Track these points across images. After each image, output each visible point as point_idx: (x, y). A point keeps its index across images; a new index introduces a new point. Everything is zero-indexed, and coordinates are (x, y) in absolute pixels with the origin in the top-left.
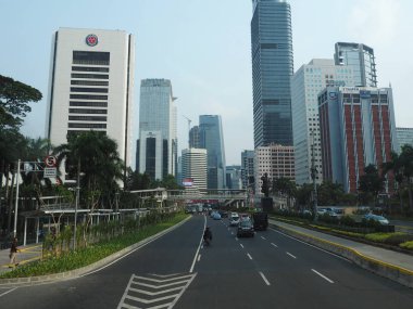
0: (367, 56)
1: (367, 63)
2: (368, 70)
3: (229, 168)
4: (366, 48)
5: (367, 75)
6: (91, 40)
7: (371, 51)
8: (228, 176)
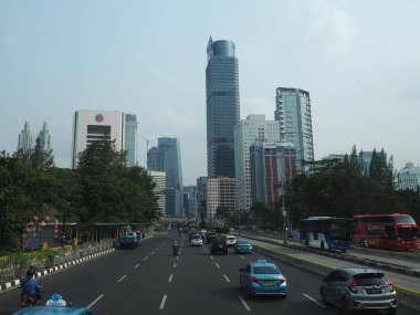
0: (303, 99)
1: (303, 105)
2: (303, 111)
3: (186, 189)
4: (303, 92)
5: (303, 115)
6: (99, 118)
7: (307, 94)
8: (185, 196)
